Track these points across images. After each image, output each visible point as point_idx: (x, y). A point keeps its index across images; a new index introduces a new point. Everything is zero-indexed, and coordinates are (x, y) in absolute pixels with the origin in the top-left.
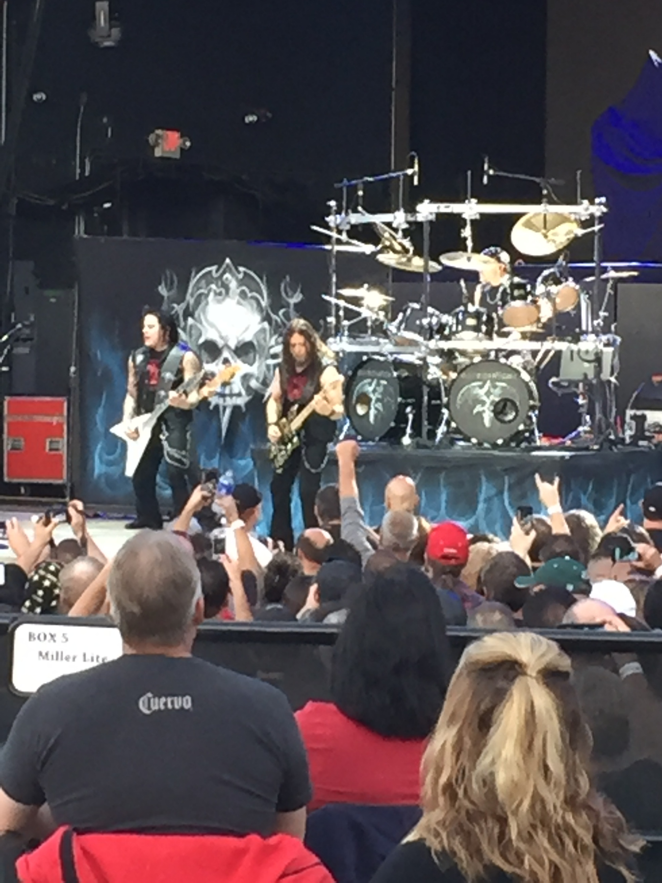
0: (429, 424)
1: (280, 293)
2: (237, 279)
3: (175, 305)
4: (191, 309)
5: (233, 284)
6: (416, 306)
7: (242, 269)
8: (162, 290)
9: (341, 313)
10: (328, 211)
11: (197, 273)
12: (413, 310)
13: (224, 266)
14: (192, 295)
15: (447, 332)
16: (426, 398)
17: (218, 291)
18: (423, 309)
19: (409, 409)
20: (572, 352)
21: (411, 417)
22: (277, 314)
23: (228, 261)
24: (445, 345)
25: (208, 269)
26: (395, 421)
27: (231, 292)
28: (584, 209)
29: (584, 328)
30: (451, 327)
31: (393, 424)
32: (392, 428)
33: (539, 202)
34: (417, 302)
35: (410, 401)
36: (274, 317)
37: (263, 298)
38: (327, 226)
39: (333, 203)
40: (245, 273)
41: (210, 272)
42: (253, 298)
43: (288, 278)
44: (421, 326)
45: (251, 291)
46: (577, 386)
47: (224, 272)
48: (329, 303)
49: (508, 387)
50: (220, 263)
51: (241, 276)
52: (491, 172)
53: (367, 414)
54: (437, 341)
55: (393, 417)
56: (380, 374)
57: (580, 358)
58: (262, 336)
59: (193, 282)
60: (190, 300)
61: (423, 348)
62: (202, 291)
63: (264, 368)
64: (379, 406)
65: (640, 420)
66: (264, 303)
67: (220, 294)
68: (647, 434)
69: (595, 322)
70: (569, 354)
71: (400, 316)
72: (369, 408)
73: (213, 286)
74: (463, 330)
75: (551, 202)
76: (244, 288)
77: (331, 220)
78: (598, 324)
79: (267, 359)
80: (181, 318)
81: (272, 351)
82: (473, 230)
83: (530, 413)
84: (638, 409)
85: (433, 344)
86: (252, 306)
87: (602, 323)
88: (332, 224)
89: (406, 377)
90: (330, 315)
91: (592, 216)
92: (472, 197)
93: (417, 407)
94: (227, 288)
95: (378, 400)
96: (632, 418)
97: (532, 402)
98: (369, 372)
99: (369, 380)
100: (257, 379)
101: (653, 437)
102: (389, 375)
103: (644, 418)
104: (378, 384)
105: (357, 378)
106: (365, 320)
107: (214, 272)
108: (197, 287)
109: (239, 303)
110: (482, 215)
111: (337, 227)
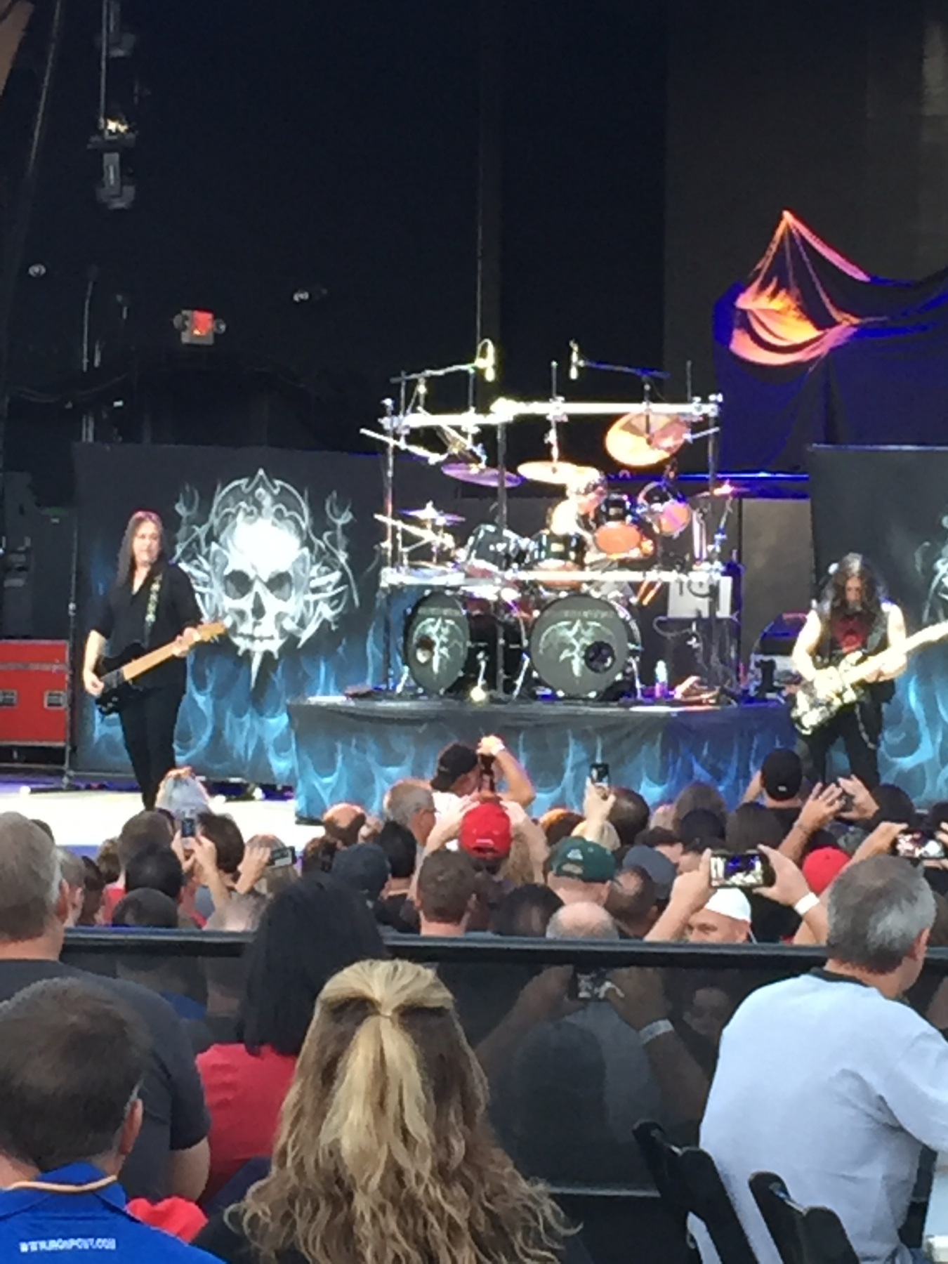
0: (506, 673)
1: (325, 513)
2: (272, 494)
3: (195, 527)
4: (215, 533)
5: (267, 501)
6: (491, 528)
7: (278, 483)
8: (180, 509)
9: (399, 536)
10: (383, 412)
11: (223, 487)
12: (487, 532)
13: (256, 479)
14: (217, 514)
15: (527, 560)
16: (501, 641)
17: (249, 510)
18: (498, 533)
19: (481, 655)
20: (681, 584)
21: (483, 664)
22: (320, 538)
23: (261, 472)
24: (525, 576)
25: (236, 483)
26: (464, 670)
27: (264, 511)
28: (695, 409)
29: (697, 555)
30: (532, 554)
31: (461, 674)
32: (460, 679)
33: (640, 400)
34: (492, 523)
35: (482, 644)
36: (317, 542)
37: (303, 519)
38: (380, 430)
39: (388, 402)
40: (282, 488)
41: (238, 487)
42: (291, 518)
43: (335, 494)
44: (496, 553)
45: (289, 509)
46: (690, 626)
47: (257, 487)
48: (383, 525)
49: (603, 628)
50: (252, 475)
51: (276, 492)
52: (581, 363)
53: (429, 662)
54: (514, 571)
55: (462, 664)
56: (446, 612)
57: (691, 591)
58: (300, 565)
59: (218, 499)
60: (214, 520)
61: (498, 581)
62: (227, 510)
63: (301, 604)
64: (444, 651)
65: (768, 668)
66: (304, 525)
67: (251, 513)
68: (776, 684)
69: (711, 547)
70: (678, 585)
71: (471, 540)
72: (433, 654)
73: (243, 504)
74: (547, 557)
75: (655, 399)
76: (281, 506)
77: (386, 422)
78: (714, 550)
79: (305, 593)
80: (203, 543)
81: (313, 584)
82: (558, 434)
83: (631, 660)
84: (766, 654)
85: (509, 575)
86: (290, 529)
87: (718, 549)
88: (387, 427)
89: (478, 616)
90: (384, 539)
91: (705, 416)
92: (559, 394)
93: (491, 651)
94: (259, 505)
95: (442, 645)
96: (757, 665)
97: (632, 646)
98: (433, 610)
99: (432, 620)
100: (293, 619)
101: (783, 688)
102: (457, 613)
103: (772, 664)
104: (444, 625)
105: (418, 618)
106: (429, 545)
107: (243, 487)
108: (224, 504)
109: (274, 524)
110: (571, 417)
111: (395, 430)
